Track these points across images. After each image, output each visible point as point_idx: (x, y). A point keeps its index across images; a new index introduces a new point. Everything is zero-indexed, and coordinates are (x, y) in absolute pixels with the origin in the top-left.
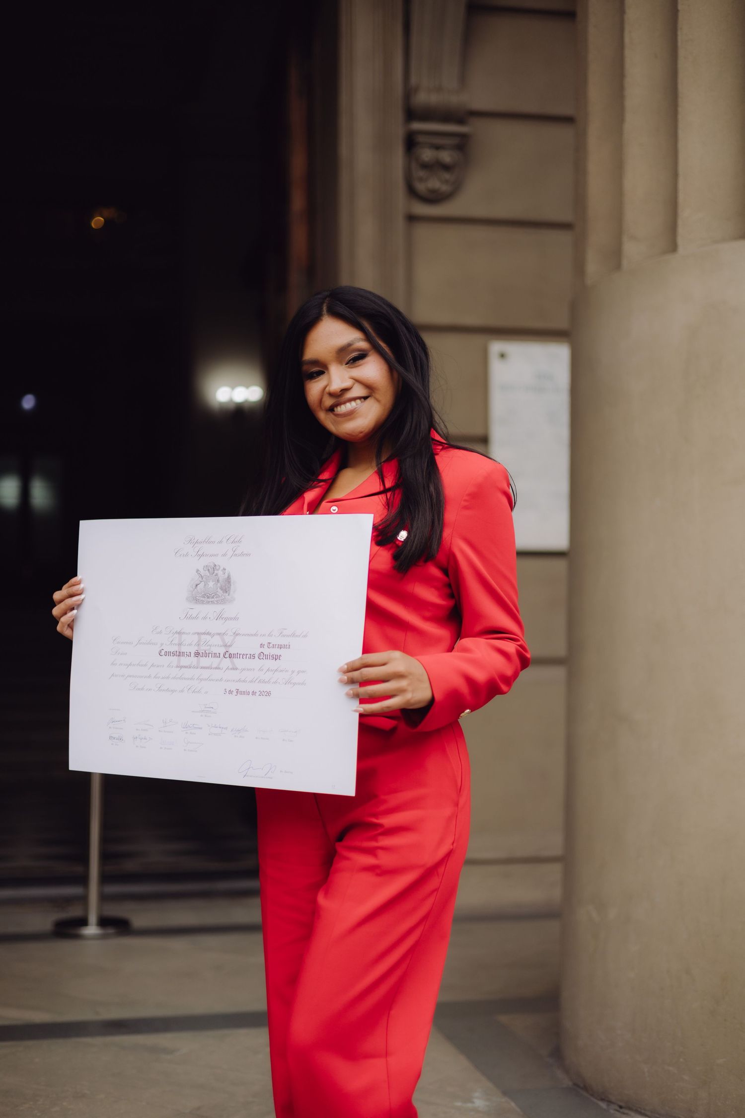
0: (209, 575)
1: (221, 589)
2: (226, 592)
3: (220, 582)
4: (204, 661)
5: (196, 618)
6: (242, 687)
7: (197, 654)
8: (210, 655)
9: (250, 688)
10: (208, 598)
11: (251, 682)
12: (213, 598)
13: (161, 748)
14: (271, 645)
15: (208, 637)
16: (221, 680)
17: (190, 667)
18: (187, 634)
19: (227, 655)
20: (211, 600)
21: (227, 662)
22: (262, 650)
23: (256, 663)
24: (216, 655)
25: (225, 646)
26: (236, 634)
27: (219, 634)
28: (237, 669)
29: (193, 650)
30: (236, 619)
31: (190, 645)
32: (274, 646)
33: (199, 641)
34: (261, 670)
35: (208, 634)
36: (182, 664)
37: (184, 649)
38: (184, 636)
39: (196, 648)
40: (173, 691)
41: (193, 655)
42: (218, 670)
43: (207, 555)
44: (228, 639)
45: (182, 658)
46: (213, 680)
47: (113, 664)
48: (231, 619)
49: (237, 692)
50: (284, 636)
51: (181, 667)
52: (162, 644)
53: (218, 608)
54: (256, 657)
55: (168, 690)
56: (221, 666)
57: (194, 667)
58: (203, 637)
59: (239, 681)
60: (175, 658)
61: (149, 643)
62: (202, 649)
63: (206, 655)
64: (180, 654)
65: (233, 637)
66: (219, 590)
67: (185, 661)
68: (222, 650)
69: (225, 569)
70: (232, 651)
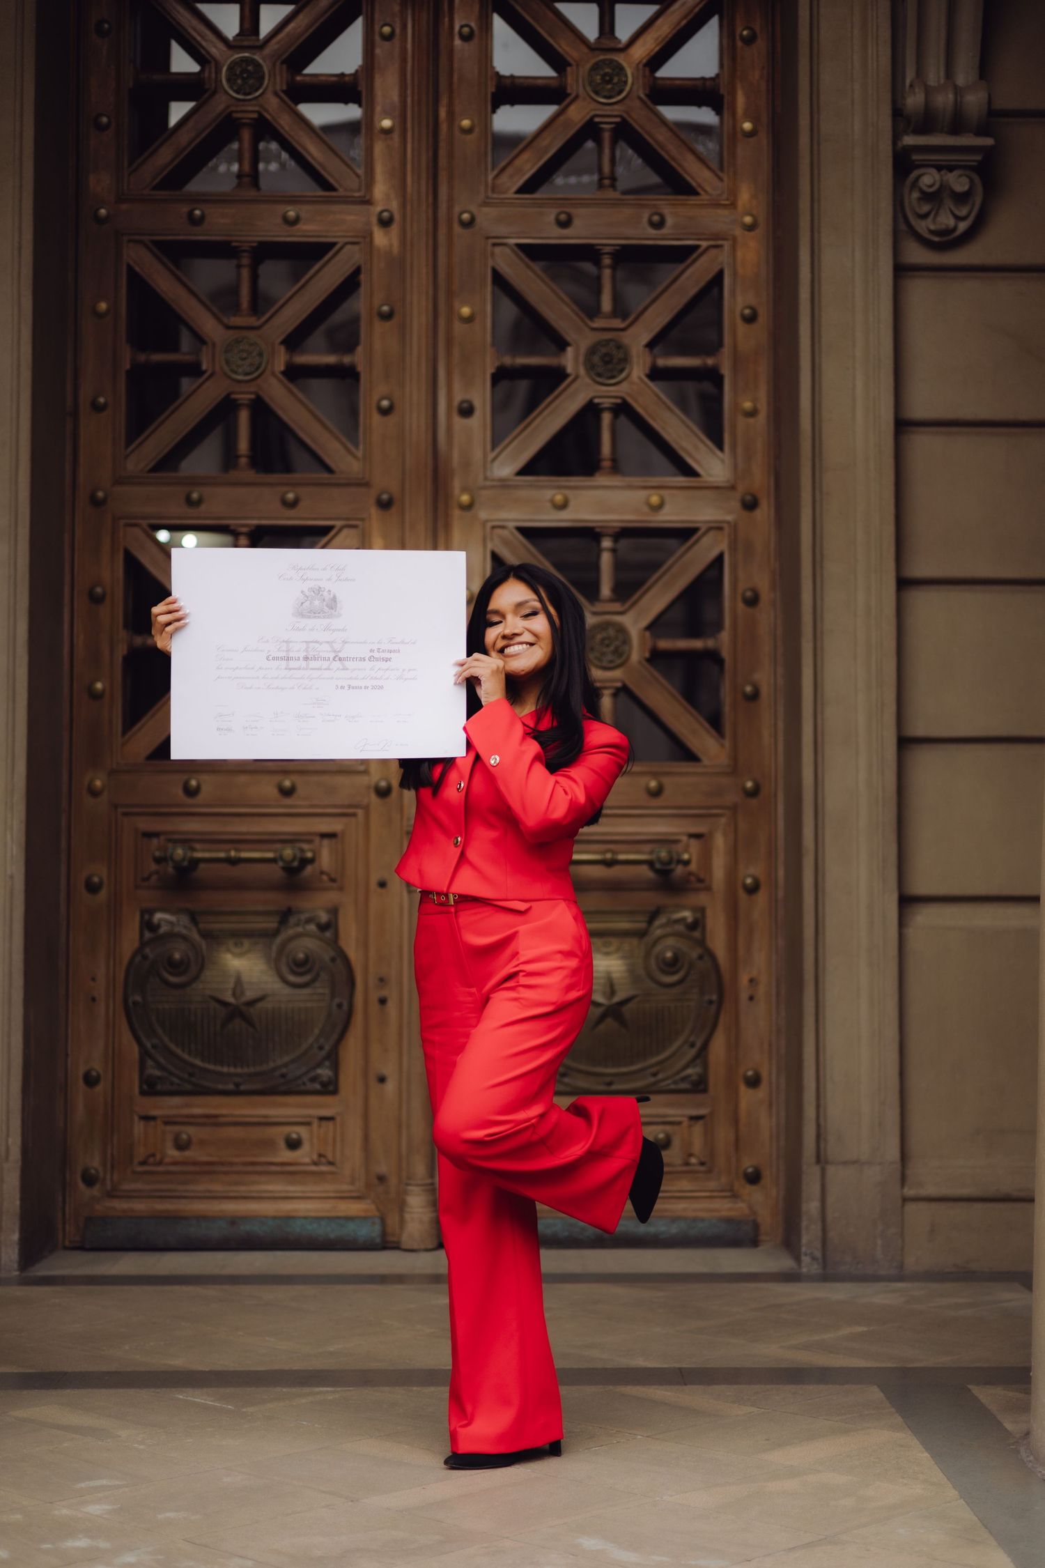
0: (314, 595)
1: (327, 606)
2: (333, 609)
3: (326, 600)
4: (313, 664)
5: (303, 629)
6: (354, 683)
7: (306, 658)
8: (320, 659)
9: (363, 684)
10: (315, 613)
11: (363, 678)
12: (319, 613)
13: (273, 735)
14: (381, 650)
15: (317, 645)
16: (332, 678)
17: (299, 669)
18: (294, 642)
19: (337, 659)
20: (317, 615)
21: (337, 664)
22: (372, 654)
23: (367, 664)
24: (324, 659)
25: (335, 651)
26: (345, 642)
27: (328, 642)
28: (347, 669)
29: (302, 655)
30: (344, 630)
31: (299, 651)
32: (383, 651)
33: (308, 647)
34: (372, 669)
35: (316, 642)
36: (290, 667)
37: (291, 655)
38: (291, 644)
39: (305, 654)
40: (283, 689)
41: (301, 659)
42: (329, 671)
43: (311, 580)
44: (337, 646)
45: (291, 662)
46: (324, 678)
47: (218, 668)
48: (339, 630)
49: (349, 687)
50: (393, 643)
51: (290, 669)
52: (269, 651)
53: (325, 622)
54: (367, 659)
55: (277, 688)
56: (331, 667)
57: (304, 669)
58: (312, 645)
59: (351, 678)
60: (284, 663)
61: (255, 650)
62: (311, 654)
63: (315, 659)
64: (288, 659)
65: (341, 645)
66: (325, 608)
67: (292, 664)
68: (332, 655)
69: (329, 591)
70: (341, 655)
